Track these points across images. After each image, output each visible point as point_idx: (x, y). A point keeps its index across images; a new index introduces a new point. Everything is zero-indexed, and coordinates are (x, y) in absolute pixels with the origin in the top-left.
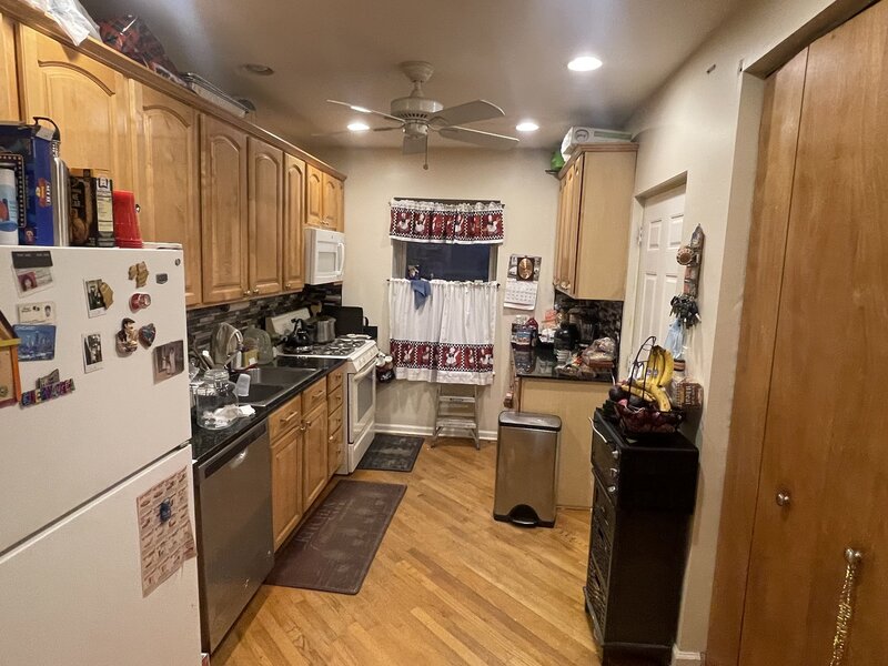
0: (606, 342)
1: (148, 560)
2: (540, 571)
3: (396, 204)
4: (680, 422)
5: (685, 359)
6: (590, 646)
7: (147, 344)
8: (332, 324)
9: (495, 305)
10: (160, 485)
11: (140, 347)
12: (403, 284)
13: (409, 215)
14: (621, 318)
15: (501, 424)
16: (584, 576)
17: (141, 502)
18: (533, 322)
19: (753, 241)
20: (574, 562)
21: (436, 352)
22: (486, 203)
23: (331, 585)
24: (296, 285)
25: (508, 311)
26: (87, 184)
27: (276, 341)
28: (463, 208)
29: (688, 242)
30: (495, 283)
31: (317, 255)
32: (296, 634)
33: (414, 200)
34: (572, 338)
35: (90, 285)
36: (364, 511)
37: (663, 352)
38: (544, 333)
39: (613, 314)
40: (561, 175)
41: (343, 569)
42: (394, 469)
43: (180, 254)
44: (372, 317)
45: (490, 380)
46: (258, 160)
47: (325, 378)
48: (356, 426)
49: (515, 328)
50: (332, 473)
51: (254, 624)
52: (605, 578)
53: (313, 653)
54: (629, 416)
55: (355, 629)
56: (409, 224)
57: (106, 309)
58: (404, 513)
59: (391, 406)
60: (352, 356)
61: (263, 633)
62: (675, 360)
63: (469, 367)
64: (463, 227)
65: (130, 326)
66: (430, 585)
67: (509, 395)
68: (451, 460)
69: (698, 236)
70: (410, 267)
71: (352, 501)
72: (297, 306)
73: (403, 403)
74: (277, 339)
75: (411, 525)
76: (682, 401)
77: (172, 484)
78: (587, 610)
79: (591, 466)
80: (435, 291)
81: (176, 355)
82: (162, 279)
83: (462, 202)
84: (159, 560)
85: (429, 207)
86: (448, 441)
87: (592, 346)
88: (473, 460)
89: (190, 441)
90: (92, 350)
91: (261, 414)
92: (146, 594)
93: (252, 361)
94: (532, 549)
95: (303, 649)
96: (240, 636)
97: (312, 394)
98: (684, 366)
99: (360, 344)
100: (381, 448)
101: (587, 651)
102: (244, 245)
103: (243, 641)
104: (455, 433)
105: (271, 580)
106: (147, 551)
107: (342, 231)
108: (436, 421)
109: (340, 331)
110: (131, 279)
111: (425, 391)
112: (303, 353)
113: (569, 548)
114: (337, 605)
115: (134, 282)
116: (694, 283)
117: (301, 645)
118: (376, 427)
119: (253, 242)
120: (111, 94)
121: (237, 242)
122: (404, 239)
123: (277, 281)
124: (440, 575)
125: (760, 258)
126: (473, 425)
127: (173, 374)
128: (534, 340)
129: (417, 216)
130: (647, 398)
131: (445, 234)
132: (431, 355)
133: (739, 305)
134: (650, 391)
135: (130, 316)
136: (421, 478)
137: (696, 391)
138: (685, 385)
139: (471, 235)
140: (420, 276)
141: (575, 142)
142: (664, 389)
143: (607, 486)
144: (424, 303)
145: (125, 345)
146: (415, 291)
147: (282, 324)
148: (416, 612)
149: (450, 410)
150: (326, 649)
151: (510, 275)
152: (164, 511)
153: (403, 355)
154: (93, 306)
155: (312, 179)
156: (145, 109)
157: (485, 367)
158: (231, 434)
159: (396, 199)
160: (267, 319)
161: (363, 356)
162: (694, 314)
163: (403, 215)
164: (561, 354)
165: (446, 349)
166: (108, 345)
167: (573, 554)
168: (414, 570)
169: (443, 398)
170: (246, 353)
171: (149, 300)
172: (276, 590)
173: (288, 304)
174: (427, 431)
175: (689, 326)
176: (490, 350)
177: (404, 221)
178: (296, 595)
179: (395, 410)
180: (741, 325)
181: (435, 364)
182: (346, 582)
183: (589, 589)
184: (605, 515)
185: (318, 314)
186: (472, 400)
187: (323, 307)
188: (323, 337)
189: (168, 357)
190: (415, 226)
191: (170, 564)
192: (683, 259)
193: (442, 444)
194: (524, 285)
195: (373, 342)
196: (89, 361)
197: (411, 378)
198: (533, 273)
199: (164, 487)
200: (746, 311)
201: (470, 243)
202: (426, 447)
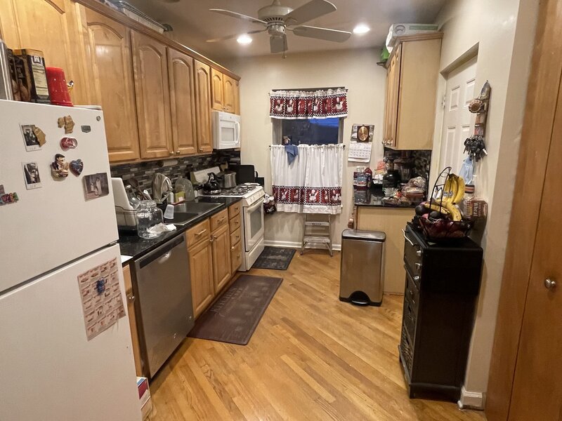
0: (419, 180)
1: (90, 317)
2: (369, 334)
3: (273, 94)
4: (469, 229)
5: (475, 184)
6: (401, 384)
7: (77, 174)
8: (234, 176)
9: (342, 160)
10: (95, 269)
11: (71, 174)
12: (279, 148)
13: (282, 101)
14: (430, 162)
15: (343, 237)
16: (399, 338)
17: (81, 279)
18: (369, 171)
19: (532, 86)
20: (394, 329)
21: (302, 193)
22: (335, 89)
23: (230, 339)
24: (208, 149)
25: (351, 163)
26: (25, 60)
27: (197, 187)
28: (319, 94)
29: (478, 95)
30: (342, 145)
31: (220, 129)
32: (206, 368)
33: (286, 90)
34: (395, 179)
35: (25, 128)
36: (255, 294)
37: (457, 178)
38: (376, 177)
39: (425, 161)
40: (387, 65)
41: (238, 329)
42: (275, 268)
43: (101, 113)
44: (260, 172)
45: (339, 211)
46: (175, 63)
47: (227, 209)
48: (250, 241)
49: (356, 175)
50: (234, 270)
51: (181, 360)
52: (412, 340)
53: (216, 380)
54: (430, 225)
55: (243, 366)
56: (283, 107)
57: (40, 146)
58: (280, 295)
59: (275, 228)
60: (246, 196)
61: (186, 367)
62: (466, 186)
63: (325, 202)
64: (319, 107)
65: (61, 159)
66: (294, 341)
67: (351, 220)
68: (313, 263)
69: (486, 89)
70: (285, 137)
71: (248, 287)
72: (212, 165)
73: (282, 227)
74: (197, 185)
75: (285, 303)
76: (471, 214)
77: (105, 268)
78: (400, 361)
79: (404, 263)
80: (301, 152)
81: (101, 182)
82: (86, 129)
83: (318, 89)
84: (98, 318)
85: (295, 94)
86: (312, 251)
87: (409, 183)
88: (328, 263)
89: (118, 242)
90: (31, 175)
91: (181, 230)
92: (90, 338)
93: (181, 199)
94: (364, 319)
95: (210, 377)
96: (172, 368)
97: (218, 218)
98: (474, 190)
99: (252, 188)
100: (268, 256)
101: (399, 387)
102: (168, 122)
103: (174, 370)
104: (316, 246)
105: (192, 334)
106: (88, 312)
107: (239, 114)
108: (303, 238)
109: (239, 181)
110: (60, 127)
111: (296, 219)
112: (215, 194)
113: (389, 319)
114: (233, 352)
115: (63, 128)
116: (482, 126)
117: (209, 375)
118: (265, 243)
119: (174, 119)
120: (62, 12)
121: (163, 119)
122: (279, 118)
123: (193, 146)
124: (301, 335)
125: (536, 99)
126: (328, 241)
127: (100, 196)
128: (369, 183)
129: (287, 101)
130: (443, 211)
131: (307, 113)
132: (299, 195)
133: (519, 138)
134: (446, 207)
135: (61, 152)
136: (293, 274)
137: (482, 206)
138: (473, 202)
139: (325, 112)
140: (291, 142)
141: (396, 35)
142: (457, 206)
143: (413, 276)
144: (294, 160)
145: (58, 172)
146: (288, 153)
147: (201, 176)
148: (285, 358)
149: (313, 231)
150: (225, 378)
151: (353, 139)
152: (100, 287)
153: (281, 196)
154: (29, 143)
155: (215, 78)
156: (89, 24)
157: (336, 202)
158: (159, 241)
159: (275, 91)
160: (191, 173)
161: (253, 196)
162: (481, 150)
163: (279, 101)
164: (387, 191)
165: (309, 191)
166: (44, 172)
167: (392, 324)
168: (285, 331)
169: (307, 223)
170: (176, 194)
171: (76, 143)
172: (196, 341)
173: (205, 164)
174: (298, 245)
175: (478, 159)
176: (339, 191)
177: (279, 106)
178: (208, 344)
179: (277, 231)
180: (520, 154)
181: (302, 201)
182: (241, 337)
183: (402, 347)
184: (413, 297)
185: (226, 170)
186: (327, 224)
187: (229, 166)
188: (229, 185)
189: (95, 183)
190: (286, 108)
191: (107, 321)
192: (473, 108)
193: (308, 253)
194: (362, 146)
195: (261, 187)
196: (29, 181)
197: (286, 210)
198: (369, 137)
199: (99, 271)
200: (524, 142)
201: (324, 118)
202: (297, 255)
